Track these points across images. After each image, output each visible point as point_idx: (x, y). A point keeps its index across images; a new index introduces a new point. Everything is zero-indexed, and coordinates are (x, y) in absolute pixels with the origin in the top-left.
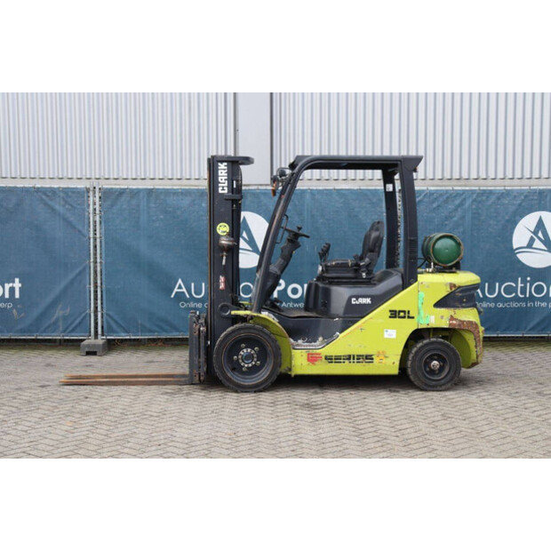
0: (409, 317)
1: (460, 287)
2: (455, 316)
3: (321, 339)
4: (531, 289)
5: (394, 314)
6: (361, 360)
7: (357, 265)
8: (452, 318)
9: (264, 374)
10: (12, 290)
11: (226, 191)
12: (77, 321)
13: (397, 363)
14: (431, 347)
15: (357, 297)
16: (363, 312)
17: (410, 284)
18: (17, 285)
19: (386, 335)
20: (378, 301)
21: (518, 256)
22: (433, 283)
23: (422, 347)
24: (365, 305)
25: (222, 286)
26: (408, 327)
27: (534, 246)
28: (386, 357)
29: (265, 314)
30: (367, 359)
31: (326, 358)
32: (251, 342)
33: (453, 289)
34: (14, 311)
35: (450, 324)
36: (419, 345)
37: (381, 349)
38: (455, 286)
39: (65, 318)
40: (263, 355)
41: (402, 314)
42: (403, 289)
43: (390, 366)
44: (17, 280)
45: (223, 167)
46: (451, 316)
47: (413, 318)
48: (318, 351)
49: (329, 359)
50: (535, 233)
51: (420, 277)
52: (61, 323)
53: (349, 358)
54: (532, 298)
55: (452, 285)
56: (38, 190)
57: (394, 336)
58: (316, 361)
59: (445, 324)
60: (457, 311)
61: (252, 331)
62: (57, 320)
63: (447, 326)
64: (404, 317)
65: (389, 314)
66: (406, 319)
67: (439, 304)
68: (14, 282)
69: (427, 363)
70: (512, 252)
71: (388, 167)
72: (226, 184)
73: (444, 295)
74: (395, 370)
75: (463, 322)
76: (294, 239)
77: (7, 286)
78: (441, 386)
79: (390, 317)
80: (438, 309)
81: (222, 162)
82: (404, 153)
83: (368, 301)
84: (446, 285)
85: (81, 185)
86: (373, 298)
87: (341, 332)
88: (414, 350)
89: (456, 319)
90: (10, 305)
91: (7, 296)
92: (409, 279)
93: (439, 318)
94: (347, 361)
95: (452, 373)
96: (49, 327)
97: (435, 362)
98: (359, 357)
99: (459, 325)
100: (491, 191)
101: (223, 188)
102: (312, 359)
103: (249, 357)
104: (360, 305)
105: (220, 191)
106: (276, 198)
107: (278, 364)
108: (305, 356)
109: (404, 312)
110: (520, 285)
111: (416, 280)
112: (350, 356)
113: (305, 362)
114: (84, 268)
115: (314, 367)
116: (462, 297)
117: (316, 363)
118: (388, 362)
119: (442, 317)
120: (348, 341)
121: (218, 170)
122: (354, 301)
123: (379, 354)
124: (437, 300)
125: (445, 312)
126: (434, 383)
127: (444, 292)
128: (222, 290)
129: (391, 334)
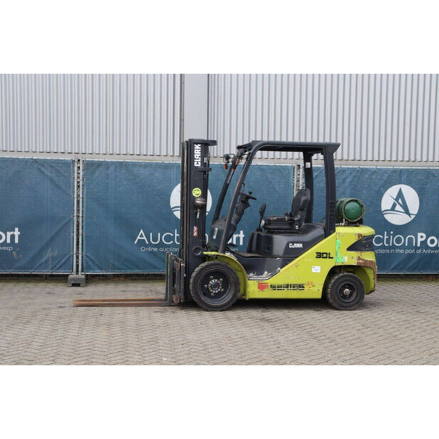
0: (330, 258)
1: (364, 236)
2: (361, 257)
3: (266, 273)
4: (393, 241)
5: (320, 255)
7: (292, 220)
8: (359, 258)
9: (227, 298)
10: (13, 236)
11: (199, 165)
12: (63, 261)
13: (321, 290)
14: (345, 279)
15: (293, 243)
16: (297, 253)
17: (330, 234)
18: (16, 233)
19: (313, 270)
20: (308, 245)
21: (385, 216)
22: (347, 234)
23: (338, 279)
24: (298, 248)
25: (195, 234)
26: (330, 265)
27: (396, 209)
28: (313, 286)
29: (228, 254)
30: (300, 287)
31: (271, 287)
32: (217, 274)
33: (360, 238)
35: (358, 263)
36: (336, 277)
37: (310, 280)
38: (361, 235)
39: (53, 258)
40: (226, 285)
42: (325, 238)
43: (315, 292)
44: (17, 229)
45: (197, 147)
46: (359, 257)
47: (332, 258)
48: (266, 281)
49: (273, 287)
50: (397, 200)
51: (336, 230)
54: (394, 247)
55: (360, 235)
57: (319, 271)
58: (264, 288)
59: (354, 263)
60: (363, 253)
62: (47, 260)
63: (355, 264)
64: (326, 258)
65: (316, 255)
66: (328, 259)
67: (350, 249)
68: (13, 231)
69: (341, 291)
70: (381, 214)
71: (308, 150)
72: (200, 160)
73: (354, 242)
74: (319, 296)
75: (367, 261)
76: (245, 200)
77: (10, 234)
78: (350, 307)
79: (316, 257)
80: (350, 252)
81: (197, 144)
82: (327, 141)
84: (355, 235)
86: (304, 243)
87: (281, 268)
88: (333, 281)
89: (362, 259)
91: (8, 241)
92: (329, 231)
93: (349, 259)
94: (286, 289)
95: (358, 298)
96: (41, 264)
97: (347, 290)
98: (294, 286)
99: (364, 264)
100: (367, 169)
101: (198, 163)
102: (261, 287)
103: (216, 285)
104: (295, 248)
105: (196, 165)
106: (227, 171)
107: (237, 291)
108: (257, 285)
109: (326, 253)
110: (386, 237)
111: (334, 231)
112: (288, 285)
113: (256, 289)
114: (69, 221)
115: (263, 293)
116: (365, 244)
117: (264, 290)
118: (315, 289)
119: (352, 258)
120: (287, 274)
121: (194, 149)
122: (291, 246)
123: (308, 284)
124: (349, 246)
125: (355, 254)
126: (346, 304)
127: (354, 240)
128: (195, 237)
129: (317, 269)
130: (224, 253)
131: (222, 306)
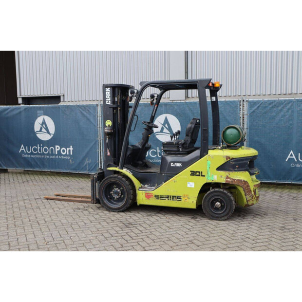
0: (202, 176)
1: (233, 159)
2: (229, 176)
5: (193, 173)
6: (175, 199)
7: (178, 144)
8: (227, 177)
10: (70, 151)
11: (110, 103)
12: (94, 166)
13: (195, 202)
15: (174, 162)
16: (177, 171)
17: (203, 156)
18: (71, 149)
19: (188, 186)
20: (186, 165)
22: (218, 155)
24: (178, 167)
25: (109, 154)
26: (202, 181)
28: (189, 198)
29: (124, 170)
30: (178, 198)
31: (155, 197)
33: (228, 160)
34: (70, 160)
35: (226, 181)
37: (186, 194)
38: (229, 158)
39: (89, 164)
41: (198, 174)
42: (200, 159)
43: (191, 202)
44: (71, 147)
45: (108, 90)
46: (227, 176)
47: (204, 176)
48: (151, 192)
49: (157, 197)
51: (209, 153)
52: (87, 167)
53: (168, 197)
55: (227, 157)
56: (78, 106)
57: (193, 186)
58: (150, 197)
59: (223, 180)
60: (231, 173)
61: (116, 179)
62: (86, 165)
63: (224, 182)
64: (199, 175)
65: (190, 173)
66: (200, 177)
67: (219, 169)
68: (70, 147)
69: (213, 204)
72: (110, 100)
73: (222, 164)
74: (194, 206)
75: (234, 180)
77: (68, 149)
78: (221, 217)
79: (191, 175)
80: (219, 172)
81: (107, 87)
83: (180, 165)
84: (224, 157)
85: (94, 103)
86: (183, 163)
89: (230, 178)
90: (69, 158)
91: (68, 154)
92: (204, 153)
94: (167, 199)
95: (227, 211)
96: (83, 168)
97: (218, 203)
98: (173, 197)
99: (232, 182)
102: (148, 196)
103: (117, 193)
104: (175, 167)
105: (107, 103)
108: (144, 194)
109: (199, 172)
111: (207, 154)
112: (168, 196)
113: (144, 198)
114: (96, 142)
115: (149, 201)
116: (235, 164)
117: (150, 199)
118: (190, 201)
119: (221, 176)
120: (167, 188)
121: (106, 92)
122: (172, 165)
123: (184, 196)
124: (218, 166)
125: (224, 174)
126: (217, 215)
127: (222, 161)
128: (109, 156)
129: (191, 185)
130: (122, 168)
131: (119, 209)
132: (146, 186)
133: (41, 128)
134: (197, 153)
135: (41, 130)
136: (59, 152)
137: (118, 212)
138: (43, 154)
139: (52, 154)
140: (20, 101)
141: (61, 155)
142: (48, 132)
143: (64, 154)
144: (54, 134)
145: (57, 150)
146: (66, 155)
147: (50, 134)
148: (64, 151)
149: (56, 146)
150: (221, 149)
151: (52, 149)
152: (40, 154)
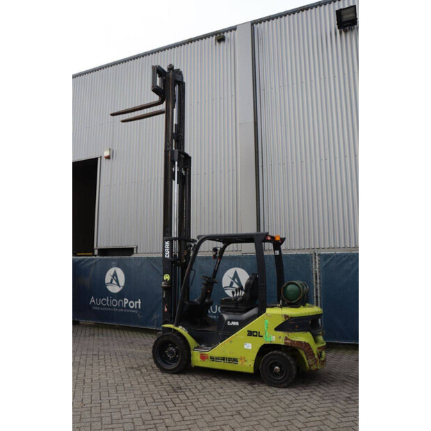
0: (259, 336)
1: (292, 318)
2: (289, 338)
5: (250, 333)
6: (231, 361)
8: (286, 339)
11: (168, 257)
13: (253, 366)
14: (274, 356)
15: (231, 321)
16: (234, 330)
17: (261, 314)
19: (245, 347)
20: (243, 323)
22: (276, 313)
24: (235, 326)
25: (166, 309)
26: (260, 342)
28: (246, 361)
29: (180, 327)
30: (234, 361)
33: (287, 319)
34: (139, 314)
35: (285, 343)
37: (243, 356)
38: (288, 317)
39: (157, 319)
41: (255, 334)
42: (258, 317)
43: (248, 366)
44: (139, 300)
45: (167, 243)
46: (286, 337)
47: (262, 336)
48: (206, 353)
49: (212, 358)
51: (267, 311)
52: (155, 322)
53: (223, 359)
55: (286, 316)
57: (250, 348)
59: (282, 342)
60: (290, 334)
62: (154, 320)
63: (283, 344)
64: (256, 336)
65: (247, 333)
66: (258, 338)
67: (277, 329)
69: (271, 368)
72: (168, 253)
73: (281, 323)
74: (251, 370)
75: (294, 341)
77: (136, 302)
78: (281, 384)
79: (248, 335)
80: (278, 332)
81: (167, 240)
83: (237, 324)
84: (282, 316)
86: (240, 322)
88: (263, 359)
89: (289, 340)
90: (137, 312)
91: (136, 307)
92: (262, 311)
93: (277, 338)
94: (223, 361)
96: (151, 323)
97: (277, 368)
98: (230, 359)
99: (291, 344)
102: (203, 357)
103: (171, 352)
104: (232, 326)
105: (166, 257)
108: (199, 355)
109: (257, 332)
111: (265, 311)
113: (199, 359)
115: (204, 363)
116: (294, 324)
117: (205, 360)
118: (247, 364)
119: (280, 337)
120: (223, 349)
121: (165, 245)
122: (229, 323)
123: (241, 358)
124: (275, 327)
125: (282, 334)
126: (276, 382)
127: (281, 321)
128: (166, 312)
129: (248, 346)
130: (177, 326)
131: (173, 370)
132: (203, 346)
133: (112, 280)
134: (254, 311)
135: (111, 282)
136: (127, 305)
137: (172, 373)
138: (112, 307)
139: (121, 307)
140: (96, 252)
141: (129, 308)
142: (118, 285)
143: (132, 307)
144: (124, 287)
145: (125, 303)
146: (134, 309)
147: (119, 286)
148: (132, 304)
149: (125, 299)
150: (281, 307)
151: (121, 302)
152: (110, 307)
